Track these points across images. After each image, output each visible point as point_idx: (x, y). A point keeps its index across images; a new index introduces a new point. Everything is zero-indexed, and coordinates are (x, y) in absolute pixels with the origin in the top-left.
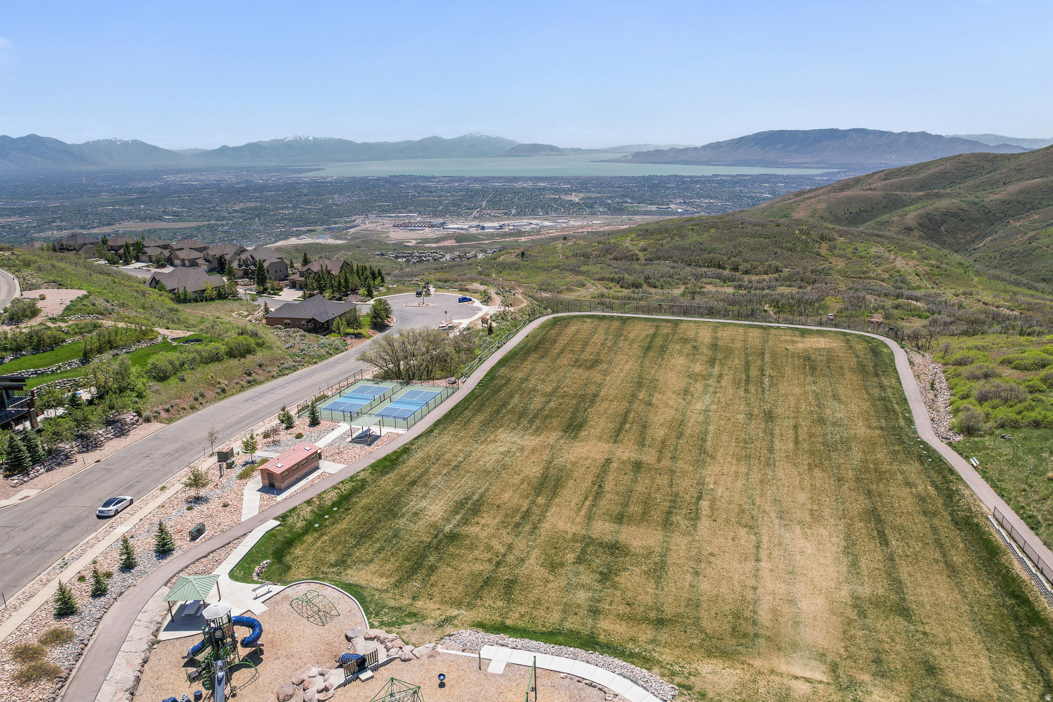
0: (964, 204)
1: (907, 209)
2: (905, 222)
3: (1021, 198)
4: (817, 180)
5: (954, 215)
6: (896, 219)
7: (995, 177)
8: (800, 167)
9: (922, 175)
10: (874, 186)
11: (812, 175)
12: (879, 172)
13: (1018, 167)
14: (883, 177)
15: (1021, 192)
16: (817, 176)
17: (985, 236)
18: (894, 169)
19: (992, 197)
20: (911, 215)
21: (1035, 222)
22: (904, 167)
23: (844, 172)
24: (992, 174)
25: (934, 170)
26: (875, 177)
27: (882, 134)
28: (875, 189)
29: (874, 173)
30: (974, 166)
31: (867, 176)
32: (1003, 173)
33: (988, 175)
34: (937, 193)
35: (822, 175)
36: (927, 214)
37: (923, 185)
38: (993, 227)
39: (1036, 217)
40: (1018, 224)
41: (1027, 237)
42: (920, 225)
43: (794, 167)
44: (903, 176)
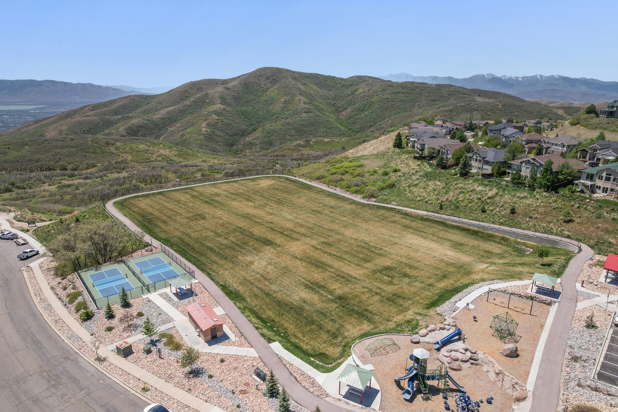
0: (145, 121)
1: (118, 125)
2: (119, 133)
3: (168, 116)
4: (32, 113)
5: (142, 127)
6: (114, 131)
7: (151, 107)
8: (16, 105)
9: (114, 107)
10: (88, 114)
11: (27, 110)
12: (87, 106)
13: (159, 102)
14: (91, 109)
15: (167, 113)
16: (32, 110)
17: (160, 136)
18: (96, 104)
19: (157, 116)
20: (121, 129)
21: (179, 127)
22: (101, 103)
23: (49, 107)
24: (148, 105)
25: (118, 104)
26: (86, 109)
27: (66, 84)
28: (90, 116)
29: (84, 107)
30: (138, 101)
31: (80, 108)
32: (153, 105)
33: (147, 106)
34: (128, 116)
35: (34, 109)
36: (129, 127)
37: (116, 112)
38: (161, 131)
39: (179, 125)
40: (172, 129)
41: (180, 135)
42: (127, 133)
43: (11, 105)
44: (102, 108)
